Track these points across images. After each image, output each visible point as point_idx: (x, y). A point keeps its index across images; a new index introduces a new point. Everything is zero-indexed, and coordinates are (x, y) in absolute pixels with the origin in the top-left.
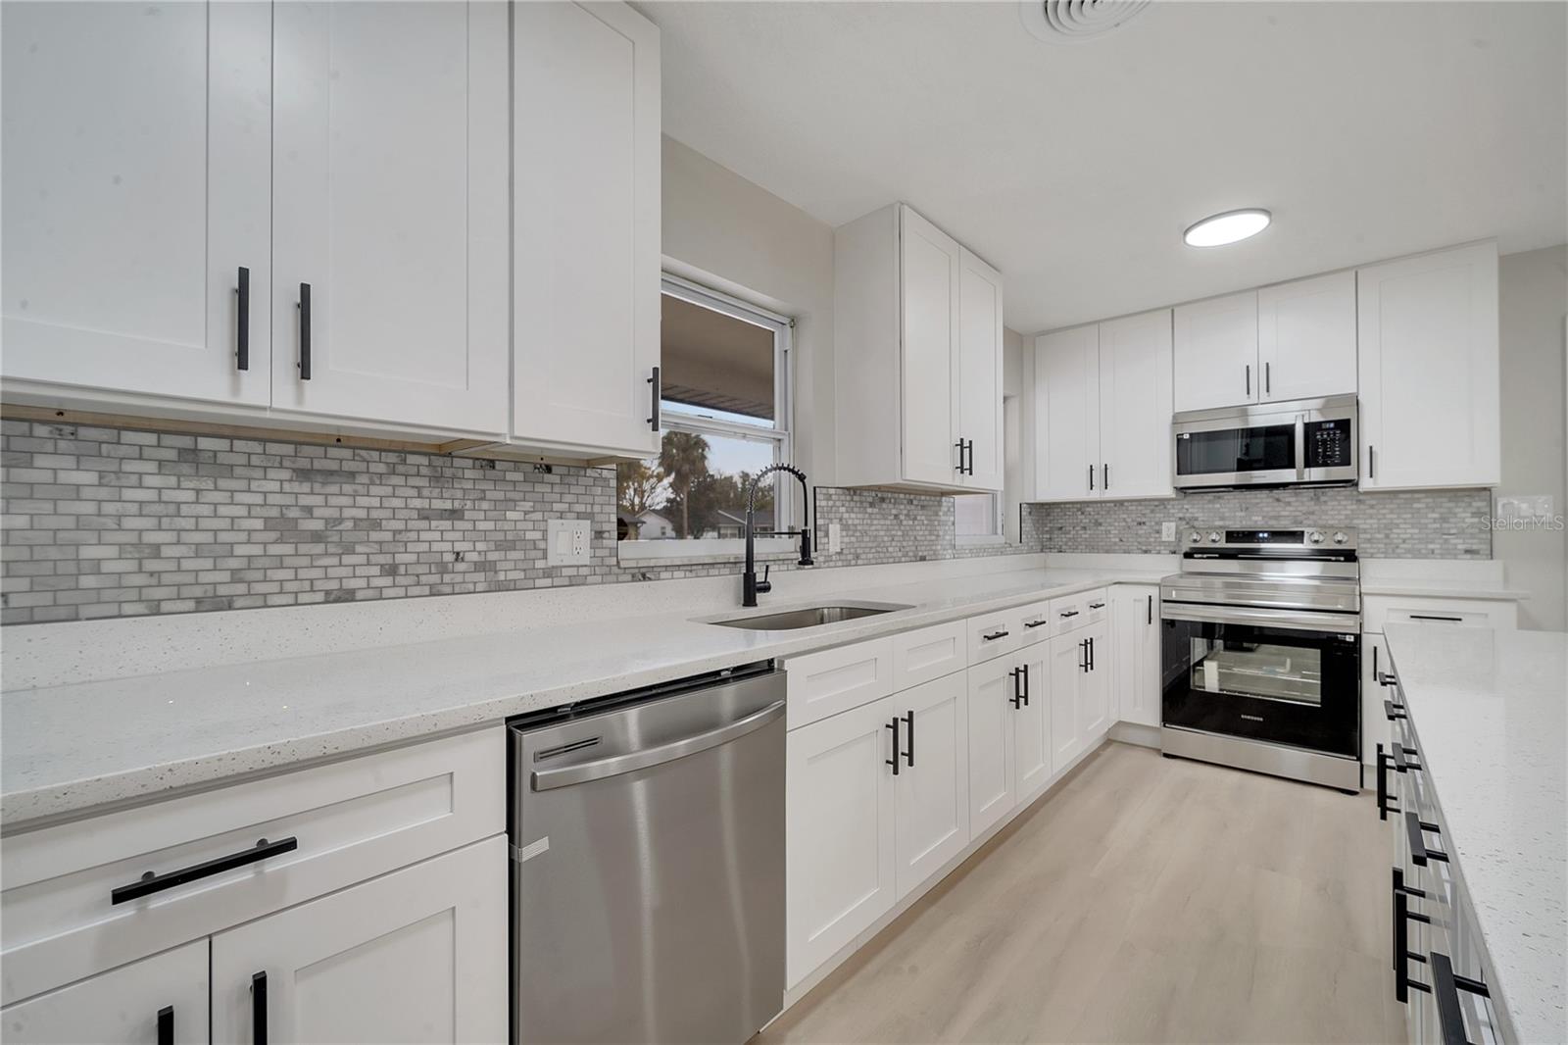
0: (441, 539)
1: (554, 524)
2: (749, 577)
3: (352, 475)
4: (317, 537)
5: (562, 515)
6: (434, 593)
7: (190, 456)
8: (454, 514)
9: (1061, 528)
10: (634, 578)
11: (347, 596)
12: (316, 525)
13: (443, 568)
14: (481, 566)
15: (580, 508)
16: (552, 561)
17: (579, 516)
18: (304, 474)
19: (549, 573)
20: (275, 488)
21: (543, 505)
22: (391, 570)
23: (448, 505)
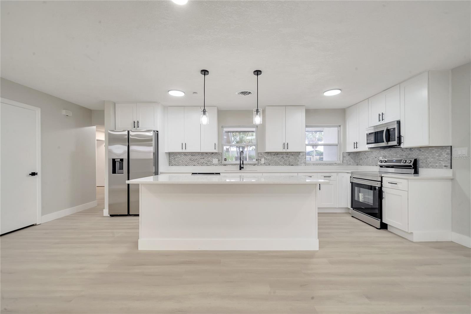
0: (202, 161)
1: (213, 159)
2: (240, 166)
3: (195, 155)
4: (193, 160)
5: (214, 158)
6: (202, 165)
7: (185, 154)
8: (204, 158)
9: (361, 159)
10: (224, 165)
11: (195, 165)
12: (193, 159)
13: (202, 163)
14: (206, 163)
15: (217, 157)
16: (213, 163)
17: (217, 158)
18: (192, 155)
19: (213, 164)
20: (190, 157)
21: (212, 157)
22: (198, 163)
23: (203, 157)
